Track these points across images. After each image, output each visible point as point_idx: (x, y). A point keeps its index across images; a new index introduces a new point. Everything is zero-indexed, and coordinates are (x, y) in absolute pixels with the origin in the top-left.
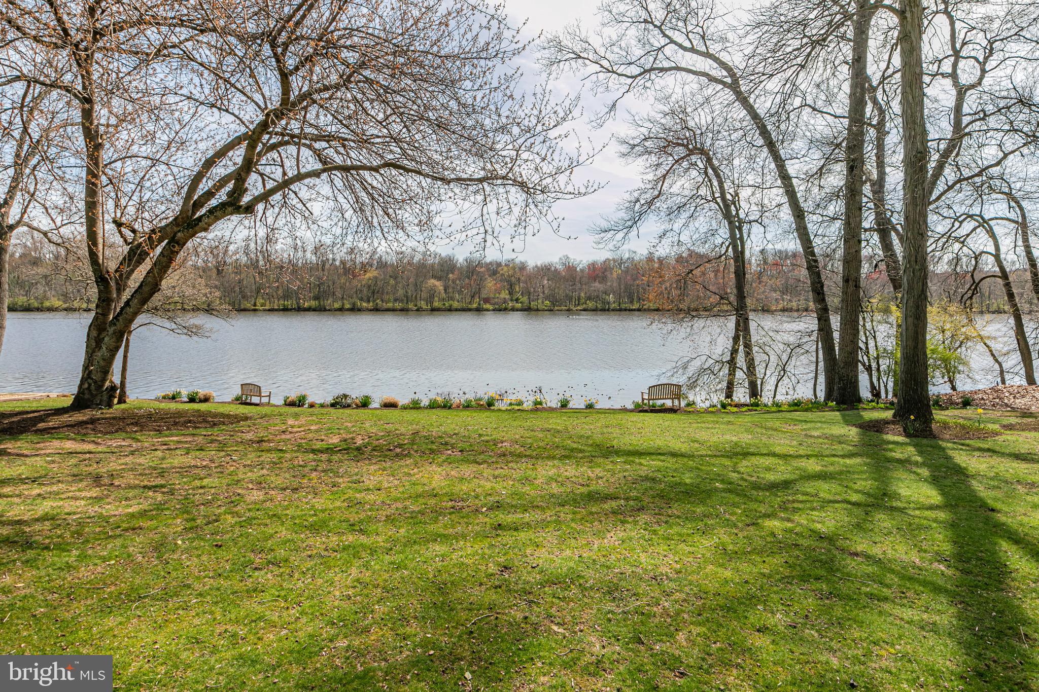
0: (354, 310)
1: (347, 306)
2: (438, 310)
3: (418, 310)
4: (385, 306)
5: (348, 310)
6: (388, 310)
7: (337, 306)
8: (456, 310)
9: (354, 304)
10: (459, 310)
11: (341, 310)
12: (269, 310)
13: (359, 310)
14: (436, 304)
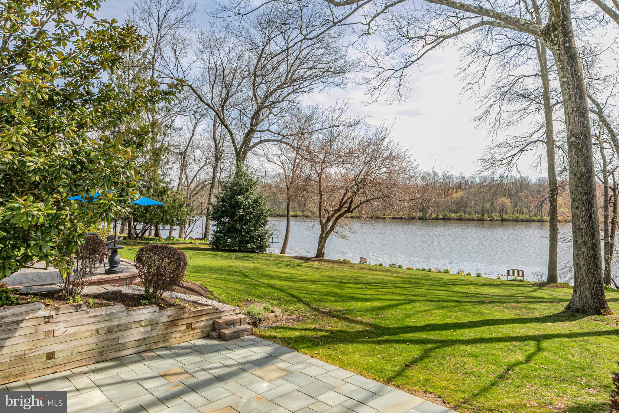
0: (445, 219)
1: (441, 216)
2: (507, 220)
3: (491, 220)
4: (467, 216)
5: (441, 219)
6: (469, 220)
7: (434, 216)
8: (522, 221)
9: (445, 215)
10: (524, 221)
11: (436, 219)
12: (392, 218)
13: (448, 219)
14: (505, 216)
